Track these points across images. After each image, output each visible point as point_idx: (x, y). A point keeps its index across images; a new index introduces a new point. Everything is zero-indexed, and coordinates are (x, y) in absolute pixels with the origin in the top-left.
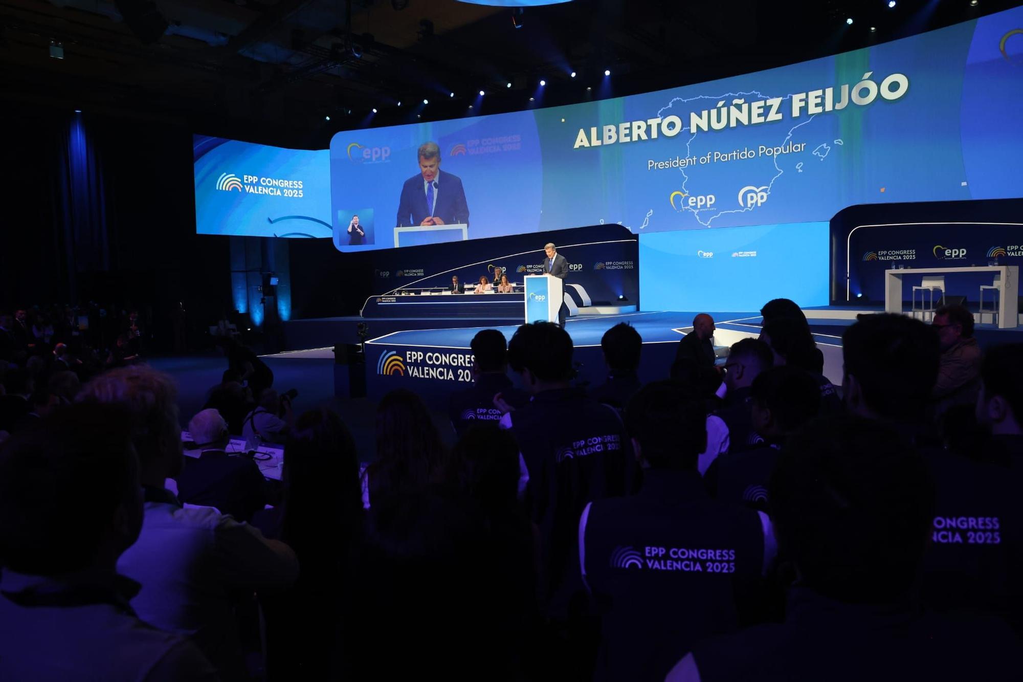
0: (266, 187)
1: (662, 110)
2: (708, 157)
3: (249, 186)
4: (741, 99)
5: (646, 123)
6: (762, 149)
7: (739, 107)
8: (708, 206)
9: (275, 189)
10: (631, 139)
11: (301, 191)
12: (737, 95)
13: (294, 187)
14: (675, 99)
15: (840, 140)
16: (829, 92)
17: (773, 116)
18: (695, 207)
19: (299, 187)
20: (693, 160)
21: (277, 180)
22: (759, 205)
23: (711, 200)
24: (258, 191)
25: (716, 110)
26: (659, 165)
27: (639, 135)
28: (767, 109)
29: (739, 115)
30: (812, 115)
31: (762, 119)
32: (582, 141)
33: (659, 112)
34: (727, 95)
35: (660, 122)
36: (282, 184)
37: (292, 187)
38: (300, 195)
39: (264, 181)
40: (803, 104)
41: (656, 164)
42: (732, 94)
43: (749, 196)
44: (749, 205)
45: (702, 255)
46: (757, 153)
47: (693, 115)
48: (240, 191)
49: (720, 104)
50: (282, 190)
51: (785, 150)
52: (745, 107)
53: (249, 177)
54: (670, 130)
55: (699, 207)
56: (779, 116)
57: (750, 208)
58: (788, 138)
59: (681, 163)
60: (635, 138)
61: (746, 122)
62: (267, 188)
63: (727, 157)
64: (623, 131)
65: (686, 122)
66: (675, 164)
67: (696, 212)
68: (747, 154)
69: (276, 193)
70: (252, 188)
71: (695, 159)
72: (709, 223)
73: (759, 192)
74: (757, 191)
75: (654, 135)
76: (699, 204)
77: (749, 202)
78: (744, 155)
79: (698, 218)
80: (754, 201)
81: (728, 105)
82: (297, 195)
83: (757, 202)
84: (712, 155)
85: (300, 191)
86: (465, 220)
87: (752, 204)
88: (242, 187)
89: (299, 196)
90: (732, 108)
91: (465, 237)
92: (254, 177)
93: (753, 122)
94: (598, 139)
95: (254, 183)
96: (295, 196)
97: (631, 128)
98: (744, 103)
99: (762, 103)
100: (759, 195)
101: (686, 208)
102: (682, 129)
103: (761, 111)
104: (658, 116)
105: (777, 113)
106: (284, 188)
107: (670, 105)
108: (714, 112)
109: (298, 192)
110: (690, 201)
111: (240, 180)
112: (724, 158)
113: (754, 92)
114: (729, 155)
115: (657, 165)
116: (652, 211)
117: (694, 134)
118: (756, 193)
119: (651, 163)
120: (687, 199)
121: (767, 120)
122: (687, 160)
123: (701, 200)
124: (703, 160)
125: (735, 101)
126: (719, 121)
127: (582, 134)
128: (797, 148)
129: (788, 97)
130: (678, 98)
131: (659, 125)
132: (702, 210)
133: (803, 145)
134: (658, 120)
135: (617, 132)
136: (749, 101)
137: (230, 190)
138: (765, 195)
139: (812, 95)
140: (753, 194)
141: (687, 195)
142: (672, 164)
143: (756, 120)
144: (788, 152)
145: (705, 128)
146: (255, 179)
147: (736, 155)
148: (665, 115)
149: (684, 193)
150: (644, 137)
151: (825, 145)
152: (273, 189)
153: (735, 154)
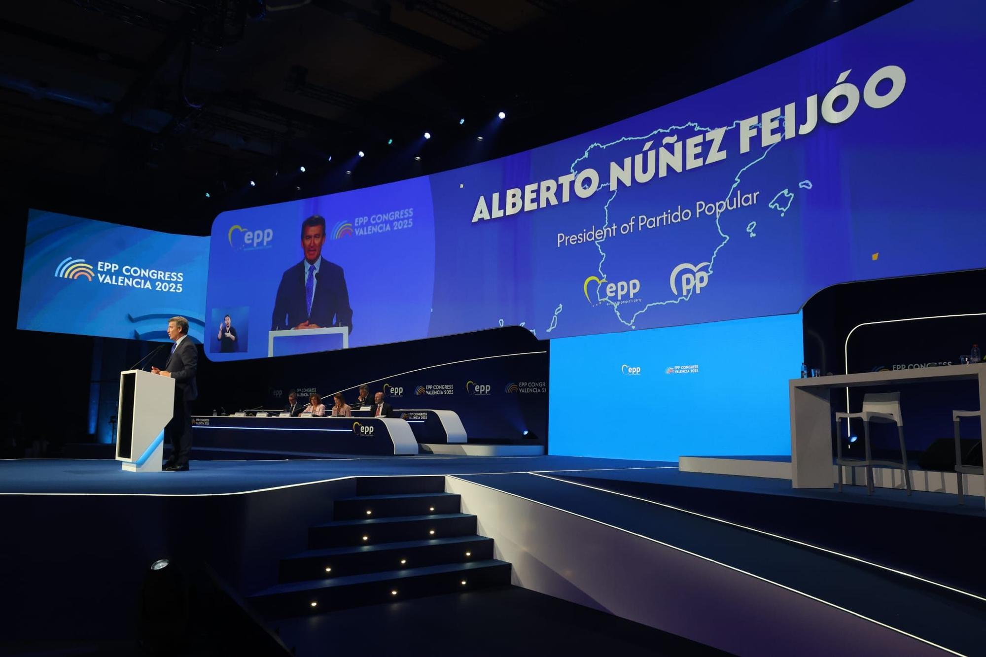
0: (128, 277)
1: (576, 162)
2: (632, 223)
3: (104, 275)
4: (672, 136)
5: (557, 182)
6: (701, 206)
7: (670, 148)
8: (632, 296)
9: (143, 281)
10: (539, 205)
11: (181, 285)
12: (668, 131)
13: (172, 279)
14: (592, 146)
15: (807, 182)
16: (790, 109)
17: (716, 155)
18: (614, 299)
19: (178, 280)
20: (612, 230)
21: (147, 270)
22: (698, 291)
23: (633, 287)
24: (117, 281)
25: (641, 155)
26: (571, 240)
27: (547, 199)
28: (706, 146)
29: (671, 160)
30: (767, 147)
31: (699, 163)
32: (481, 212)
33: (573, 165)
34: (655, 132)
35: (573, 179)
36: (154, 275)
37: (169, 279)
38: (179, 289)
39: (127, 271)
40: (754, 132)
41: (567, 238)
42: (661, 131)
43: (684, 277)
44: (685, 293)
45: (626, 369)
46: (694, 212)
47: (614, 166)
48: (90, 280)
49: (648, 145)
50: (153, 282)
51: (731, 205)
52: (678, 147)
53: (106, 264)
54: (585, 188)
55: (619, 298)
56: (723, 155)
57: (686, 297)
58: (735, 185)
59: (599, 235)
60: (543, 204)
61: (679, 169)
62: (131, 279)
63: (656, 221)
64: (529, 196)
65: (605, 177)
66: (591, 236)
67: (616, 305)
68: (681, 215)
69: (144, 286)
70: (108, 277)
71: (614, 227)
72: (632, 321)
73: (698, 271)
74: (695, 269)
75: (566, 198)
76: (620, 293)
77: (685, 288)
78: (676, 217)
79: (618, 314)
80: (691, 287)
81: (656, 147)
82: (175, 289)
83: (695, 287)
84: (636, 221)
85: (179, 285)
86: (346, 319)
87: (688, 291)
88: (93, 275)
89: (177, 291)
90: (662, 150)
91: (346, 345)
92: (114, 265)
93: (688, 167)
94: (500, 209)
95: (113, 271)
96: (172, 290)
97: (538, 191)
98: (676, 142)
99: (699, 139)
100: (698, 275)
101: (603, 300)
102: (599, 187)
103: (699, 150)
104: (572, 170)
105: (720, 150)
106: (157, 280)
107: (586, 155)
108: (639, 158)
109: (176, 286)
110: (608, 290)
111: (91, 267)
112: (651, 223)
113: (689, 123)
114: (658, 219)
115: (569, 239)
116: (561, 306)
117: (614, 191)
118: (694, 274)
119: (561, 237)
120: (604, 285)
121: (707, 163)
122: (605, 230)
123: (622, 288)
124: (625, 229)
125: (667, 140)
126: (645, 170)
127: (482, 203)
128: (747, 200)
129: (734, 126)
130: (596, 144)
131: (572, 184)
132: (623, 302)
133: (755, 195)
134: (571, 177)
135: (523, 198)
136: (683, 136)
137: (75, 278)
138: (705, 275)
139: (767, 116)
140: (690, 276)
141: (604, 280)
142: (586, 237)
143: (693, 163)
144: (735, 207)
145: (628, 183)
146: (115, 267)
147: (667, 218)
148: (579, 169)
149: (601, 278)
150: (554, 201)
151: (786, 191)
152: (140, 281)
153: (665, 216)
